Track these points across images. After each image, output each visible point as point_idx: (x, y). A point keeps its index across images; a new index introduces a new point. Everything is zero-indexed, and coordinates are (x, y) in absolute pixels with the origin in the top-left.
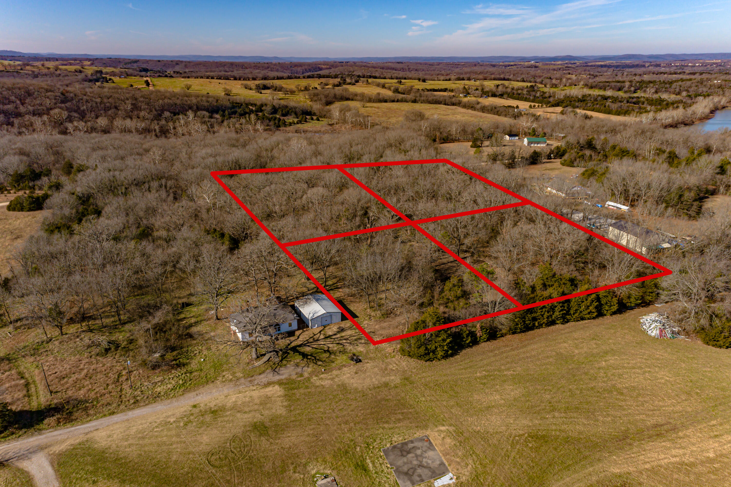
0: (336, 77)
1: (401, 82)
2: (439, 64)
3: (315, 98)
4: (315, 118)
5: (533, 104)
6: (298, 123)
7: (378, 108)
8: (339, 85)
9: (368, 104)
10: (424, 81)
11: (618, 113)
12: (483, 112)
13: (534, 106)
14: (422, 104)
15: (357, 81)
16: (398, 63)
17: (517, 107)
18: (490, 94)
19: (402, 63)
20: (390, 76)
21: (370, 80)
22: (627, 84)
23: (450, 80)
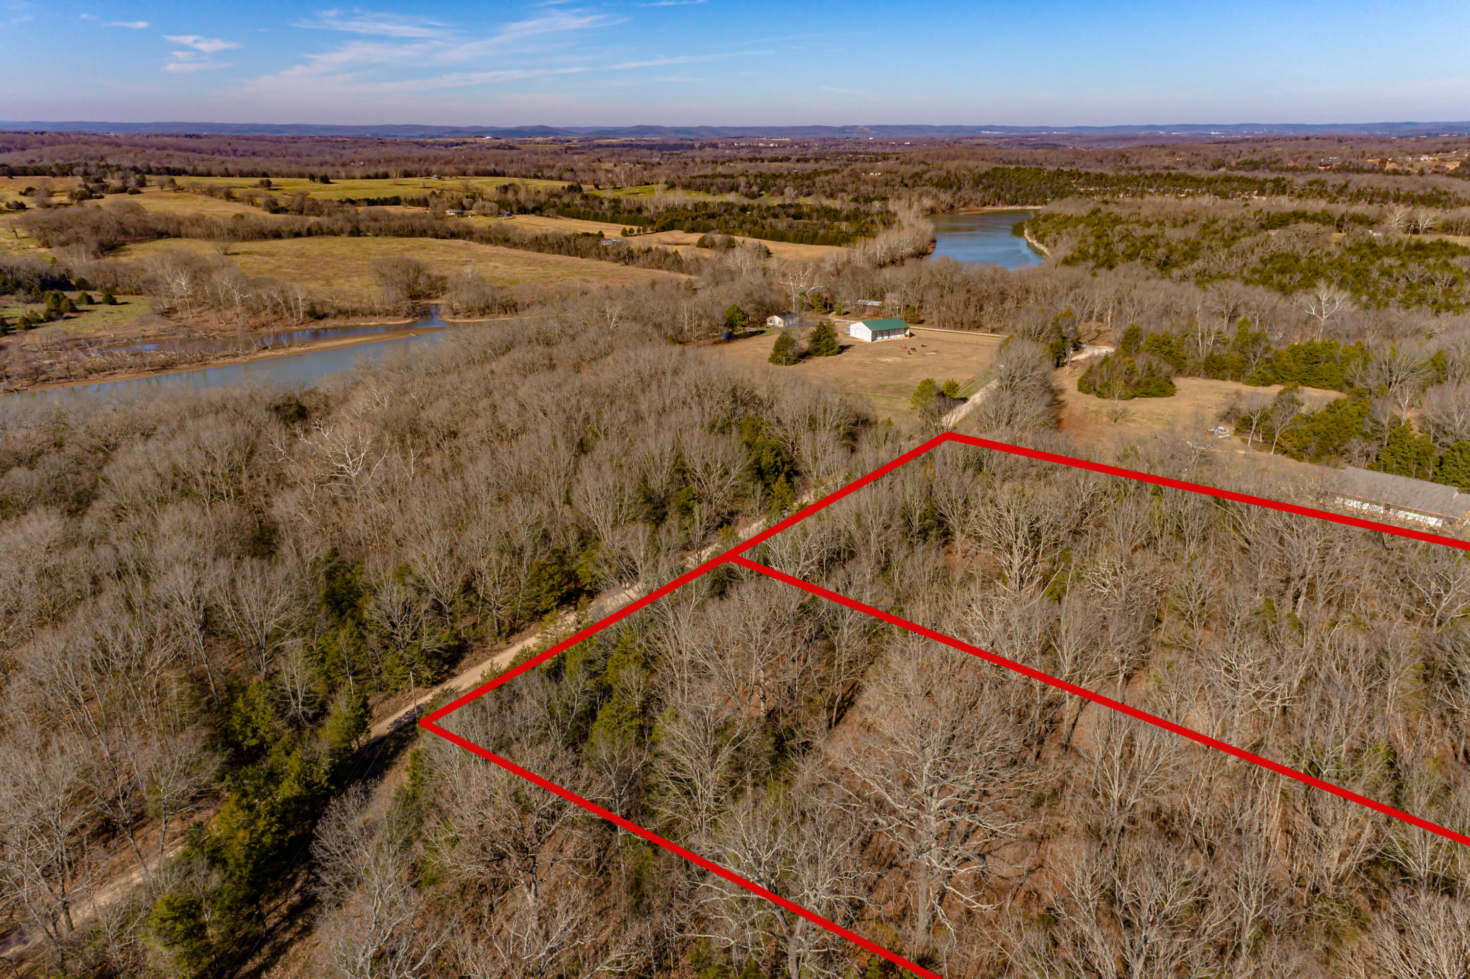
0: (67, 172)
1: (269, 184)
2: (294, 140)
3: (54, 237)
4: (97, 295)
5: (628, 227)
6: (50, 319)
7: (269, 254)
8: (88, 194)
9: (239, 246)
10: (325, 180)
11: (800, 239)
12: (540, 251)
13: (631, 231)
14: (379, 239)
15: (142, 184)
16: (190, 136)
17: (601, 235)
18: (515, 209)
19: (198, 137)
20: (222, 169)
21: (180, 180)
22: (742, 181)
23: (386, 176)
